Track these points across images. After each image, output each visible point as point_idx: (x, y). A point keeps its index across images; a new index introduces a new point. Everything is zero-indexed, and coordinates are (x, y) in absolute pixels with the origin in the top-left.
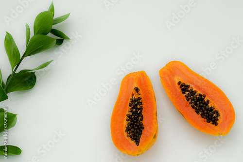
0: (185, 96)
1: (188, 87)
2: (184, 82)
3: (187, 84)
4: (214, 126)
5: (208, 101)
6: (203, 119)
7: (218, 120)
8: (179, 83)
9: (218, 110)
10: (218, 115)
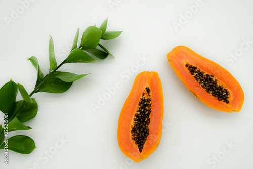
0: (195, 77)
1: (195, 68)
2: (191, 64)
3: (194, 65)
4: (225, 103)
5: (216, 80)
6: (215, 98)
7: (228, 97)
8: (187, 66)
9: (227, 88)
10: (227, 93)
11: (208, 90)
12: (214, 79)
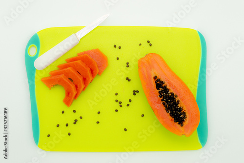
11: (167, 109)
12: (176, 100)
